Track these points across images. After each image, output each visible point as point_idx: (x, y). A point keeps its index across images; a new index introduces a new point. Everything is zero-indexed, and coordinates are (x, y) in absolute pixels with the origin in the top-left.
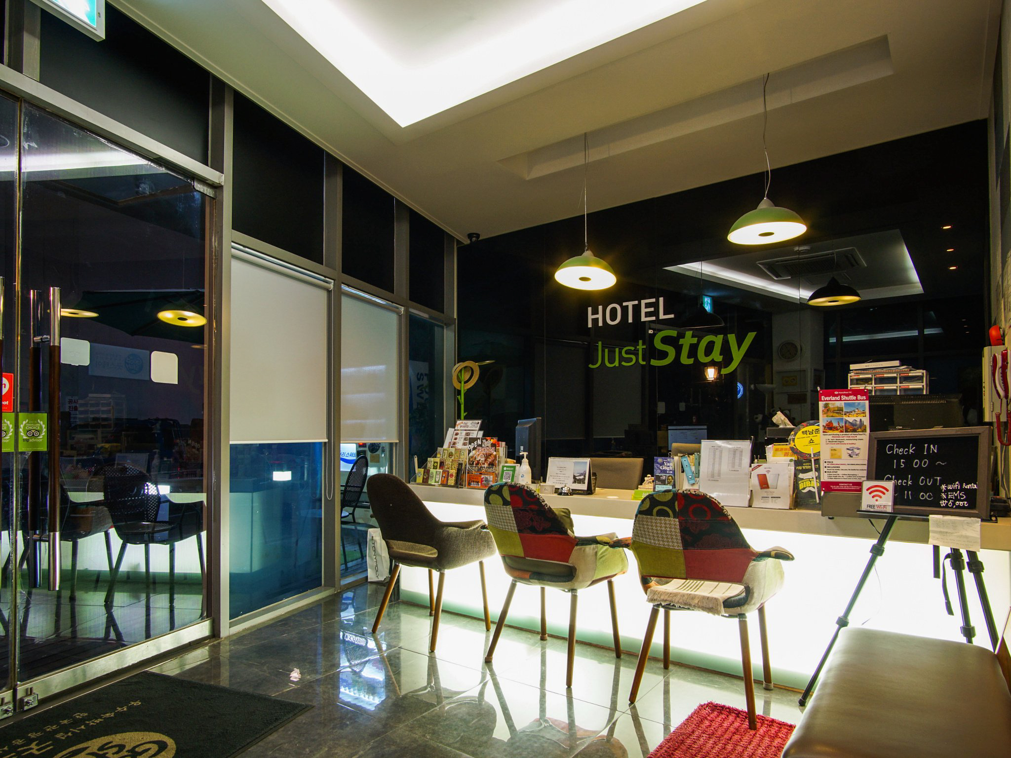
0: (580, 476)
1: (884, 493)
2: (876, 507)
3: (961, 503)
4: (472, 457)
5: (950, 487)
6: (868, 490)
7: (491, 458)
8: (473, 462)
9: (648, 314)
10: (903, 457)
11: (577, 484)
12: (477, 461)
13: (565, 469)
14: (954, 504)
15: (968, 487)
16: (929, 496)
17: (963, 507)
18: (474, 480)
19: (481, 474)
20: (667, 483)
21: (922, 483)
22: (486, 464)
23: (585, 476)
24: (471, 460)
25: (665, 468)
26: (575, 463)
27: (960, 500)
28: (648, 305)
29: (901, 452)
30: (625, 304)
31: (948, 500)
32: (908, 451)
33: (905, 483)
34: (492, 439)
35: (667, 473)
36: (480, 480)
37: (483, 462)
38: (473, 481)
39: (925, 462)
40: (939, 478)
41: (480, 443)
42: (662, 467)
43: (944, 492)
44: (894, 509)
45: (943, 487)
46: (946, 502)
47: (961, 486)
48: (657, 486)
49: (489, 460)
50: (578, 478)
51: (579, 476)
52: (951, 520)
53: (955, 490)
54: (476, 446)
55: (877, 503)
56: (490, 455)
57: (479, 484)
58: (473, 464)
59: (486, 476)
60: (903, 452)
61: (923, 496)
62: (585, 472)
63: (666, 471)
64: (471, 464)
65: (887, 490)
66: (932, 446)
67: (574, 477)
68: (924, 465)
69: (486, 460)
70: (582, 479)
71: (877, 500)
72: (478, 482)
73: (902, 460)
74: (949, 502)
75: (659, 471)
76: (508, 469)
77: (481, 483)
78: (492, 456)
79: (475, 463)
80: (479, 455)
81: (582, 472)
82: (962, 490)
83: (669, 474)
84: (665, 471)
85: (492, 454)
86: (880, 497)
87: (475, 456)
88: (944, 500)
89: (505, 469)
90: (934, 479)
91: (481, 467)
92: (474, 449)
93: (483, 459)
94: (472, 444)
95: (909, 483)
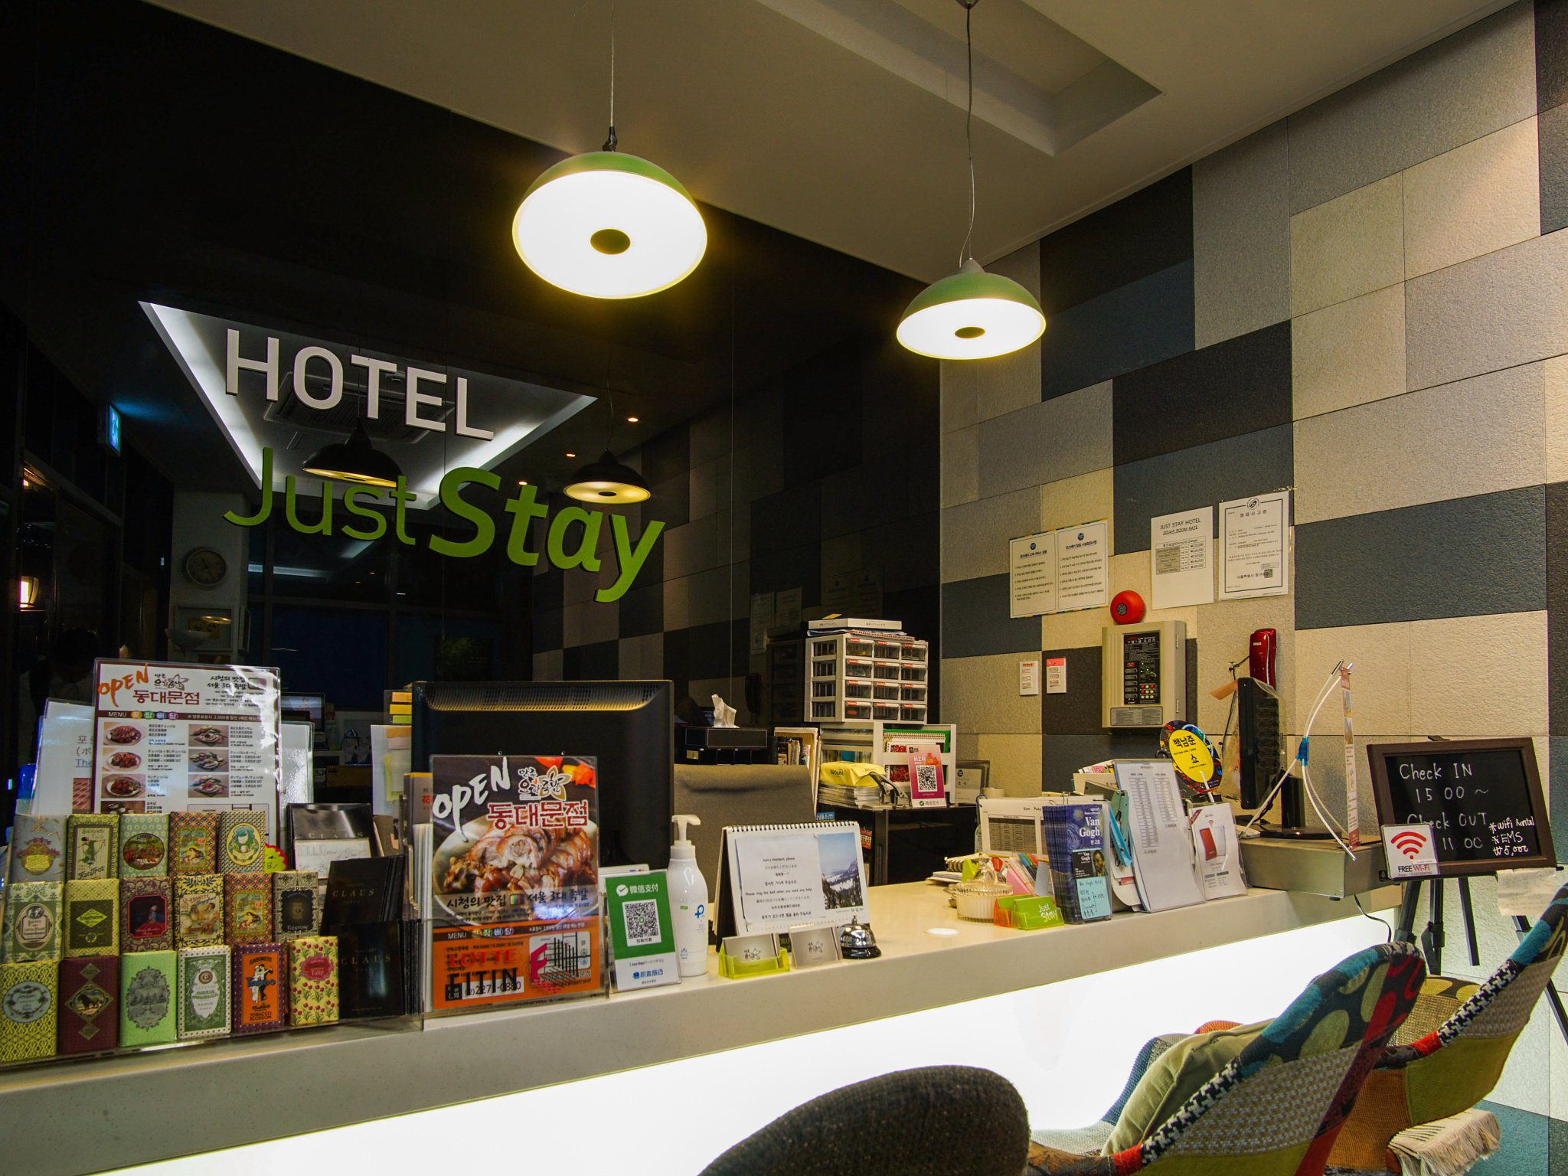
0: (843, 880)
1: (1420, 845)
2: (1413, 869)
3: (1519, 848)
4: (460, 856)
5: (1500, 827)
6: (1393, 841)
7: (572, 850)
8: (471, 878)
9: (424, 411)
10: (1427, 783)
11: (839, 909)
12: (499, 870)
13: (790, 862)
14: (1511, 850)
15: (1523, 823)
16: (1477, 843)
17: (1523, 854)
18: (489, 966)
19: (523, 930)
20: (1094, 870)
21: (1463, 822)
22: (546, 880)
23: (857, 880)
24: (455, 869)
25: (1088, 833)
26: (820, 838)
27: (1518, 845)
28: (424, 386)
29: (1422, 776)
30: (356, 360)
31: (1502, 845)
32: (1432, 774)
33: (1439, 825)
34: (566, 762)
35: (1090, 846)
36: (522, 964)
37: (533, 873)
38: (481, 976)
39: (1460, 790)
40: (1483, 814)
41: (506, 784)
42: (1083, 831)
43: (1495, 835)
44: (1440, 868)
45: (1492, 826)
46: (1501, 848)
47: (1514, 824)
48: (1078, 881)
49: (562, 859)
50: (837, 888)
51: (838, 882)
52: (1522, 875)
53: (1507, 831)
54: (479, 801)
55: (1415, 862)
56: (569, 836)
57: (520, 979)
58: (469, 887)
59: (559, 937)
60: (1426, 775)
61: (1468, 843)
62: (855, 865)
63: (1088, 839)
64: (456, 891)
65: (1424, 839)
66: (1463, 765)
67: (826, 887)
68: (1460, 794)
69: (544, 864)
70: (852, 889)
71: (1412, 857)
72: (510, 976)
73: (1427, 789)
74: (1504, 848)
75: (1077, 842)
76: (634, 889)
77: (533, 976)
78: (577, 841)
79: (479, 883)
80: (503, 841)
81: (846, 868)
82: (1516, 829)
83: (1094, 846)
84: (1085, 842)
85: (577, 832)
86: (1416, 851)
87: (481, 846)
88: (1498, 845)
89: (622, 890)
90: (1477, 816)
91: (521, 899)
92: (471, 812)
93: (532, 859)
94: (457, 789)
95: (1445, 824)
